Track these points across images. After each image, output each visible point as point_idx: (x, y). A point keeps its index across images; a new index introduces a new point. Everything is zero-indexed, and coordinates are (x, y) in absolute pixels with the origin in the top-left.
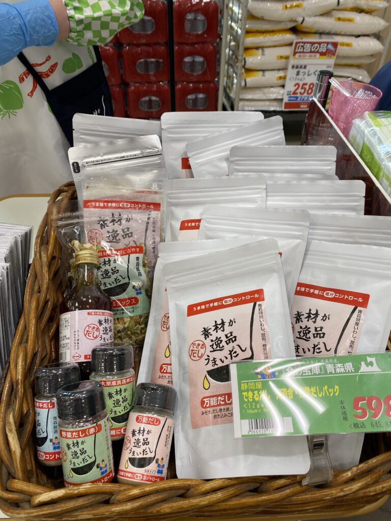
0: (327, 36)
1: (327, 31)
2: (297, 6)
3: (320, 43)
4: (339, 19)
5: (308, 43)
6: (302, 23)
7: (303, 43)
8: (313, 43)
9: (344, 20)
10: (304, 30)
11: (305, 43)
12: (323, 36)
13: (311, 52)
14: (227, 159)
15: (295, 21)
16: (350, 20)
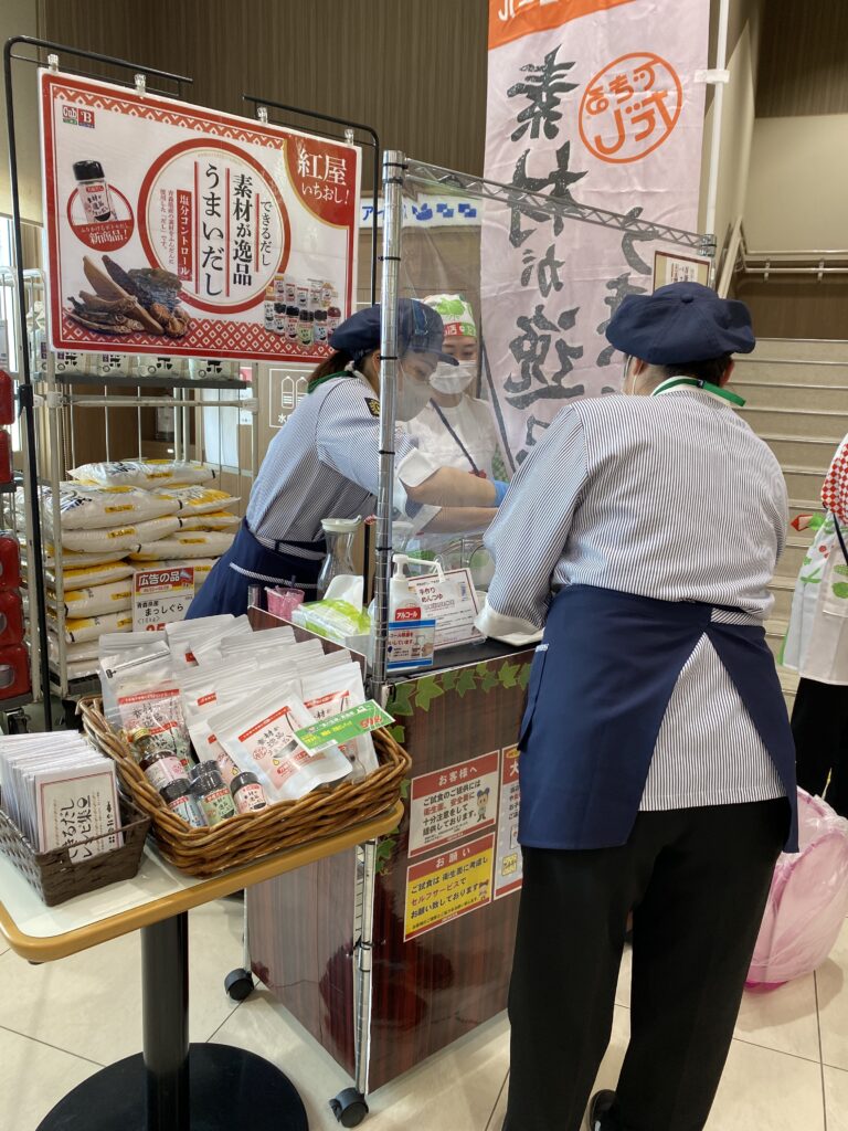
0: (177, 562)
1: (173, 557)
2: (127, 532)
3: (169, 572)
4: (186, 541)
5: (153, 573)
6: (139, 550)
7: (146, 574)
8: (160, 573)
9: (192, 541)
10: (143, 559)
11: (149, 574)
12: (170, 563)
13: (160, 583)
14: (219, 649)
15: (129, 550)
16: (199, 541)
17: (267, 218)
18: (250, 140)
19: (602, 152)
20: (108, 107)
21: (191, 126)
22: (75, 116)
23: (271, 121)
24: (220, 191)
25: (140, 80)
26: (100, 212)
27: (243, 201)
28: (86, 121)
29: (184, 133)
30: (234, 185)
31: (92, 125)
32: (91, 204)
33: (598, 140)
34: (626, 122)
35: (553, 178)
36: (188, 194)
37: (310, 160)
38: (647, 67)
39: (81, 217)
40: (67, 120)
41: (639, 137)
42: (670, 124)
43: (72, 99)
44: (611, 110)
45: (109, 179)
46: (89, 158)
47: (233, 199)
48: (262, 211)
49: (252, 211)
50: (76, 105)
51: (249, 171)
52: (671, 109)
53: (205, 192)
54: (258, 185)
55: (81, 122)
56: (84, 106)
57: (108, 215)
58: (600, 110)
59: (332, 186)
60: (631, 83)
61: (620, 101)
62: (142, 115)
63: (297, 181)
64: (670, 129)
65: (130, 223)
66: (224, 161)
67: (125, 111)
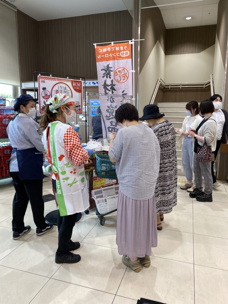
17: (69, 93)
18: (66, 82)
19: (118, 81)
20: (47, 80)
21: (58, 81)
22: (42, 81)
23: (69, 78)
24: (62, 89)
25: (51, 75)
26: (46, 94)
27: (65, 90)
28: (44, 82)
29: (57, 82)
30: (64, 88)
31: (45, 82)
32: (45, 93)
33: (117, 80)
34: (121, 77)
35: (111, 85)
36: (58, 90)
37: (75, 83)
38: (123, 69)
39: (43, 95)
40: (41, 82)
41: (123, 80)
42: (128, 78)
43: (42, 79)
44: (119, 75)
45: (47, 89)
46: (44, 87)
47: (64, 91)
48: (68, 92)
49: (67, 92)
50: (43, 80)
51: (66, 86)
52: (127, 76)
53: (60, 90)
54: (67, 88)
55: (43, 82)
56: (44, 80)
57: (47, 95)
58: (117, 75)
59: (78, 87)
60: (121, 71)
61: (120, 74)
62: (51, 80)
63: (73, 87)
64: (127, 79)
65: (50, 95)
66: (63, 85)
67: (49, 80)
